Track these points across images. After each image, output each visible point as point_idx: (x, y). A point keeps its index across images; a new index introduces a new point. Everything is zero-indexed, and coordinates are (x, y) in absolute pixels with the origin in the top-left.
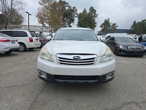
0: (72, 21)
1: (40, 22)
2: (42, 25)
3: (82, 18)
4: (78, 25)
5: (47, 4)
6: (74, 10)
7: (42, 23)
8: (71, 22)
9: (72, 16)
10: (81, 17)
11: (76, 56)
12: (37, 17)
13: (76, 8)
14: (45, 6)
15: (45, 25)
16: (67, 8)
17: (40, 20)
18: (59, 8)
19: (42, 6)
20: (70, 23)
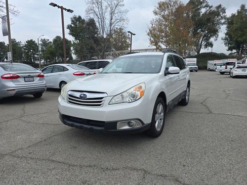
0: (214, 32)
1: (152, 42)
2: (155, 47)
3: (235, 25)
4: (226, 39)
5: (166, 12)
6: (218, 11)
7: (156, 44)
8: (211, 36)
9: (213, 24)
10: (235, 22)
11: (83, 94)
12: (148, 35)
13: (222, 7)
14: (163, 16)
15: (160, 46)
16: (203, 11)
17: (152, 39)
18: (187, 14)
19: (158, 17)
20: (210, 38)
